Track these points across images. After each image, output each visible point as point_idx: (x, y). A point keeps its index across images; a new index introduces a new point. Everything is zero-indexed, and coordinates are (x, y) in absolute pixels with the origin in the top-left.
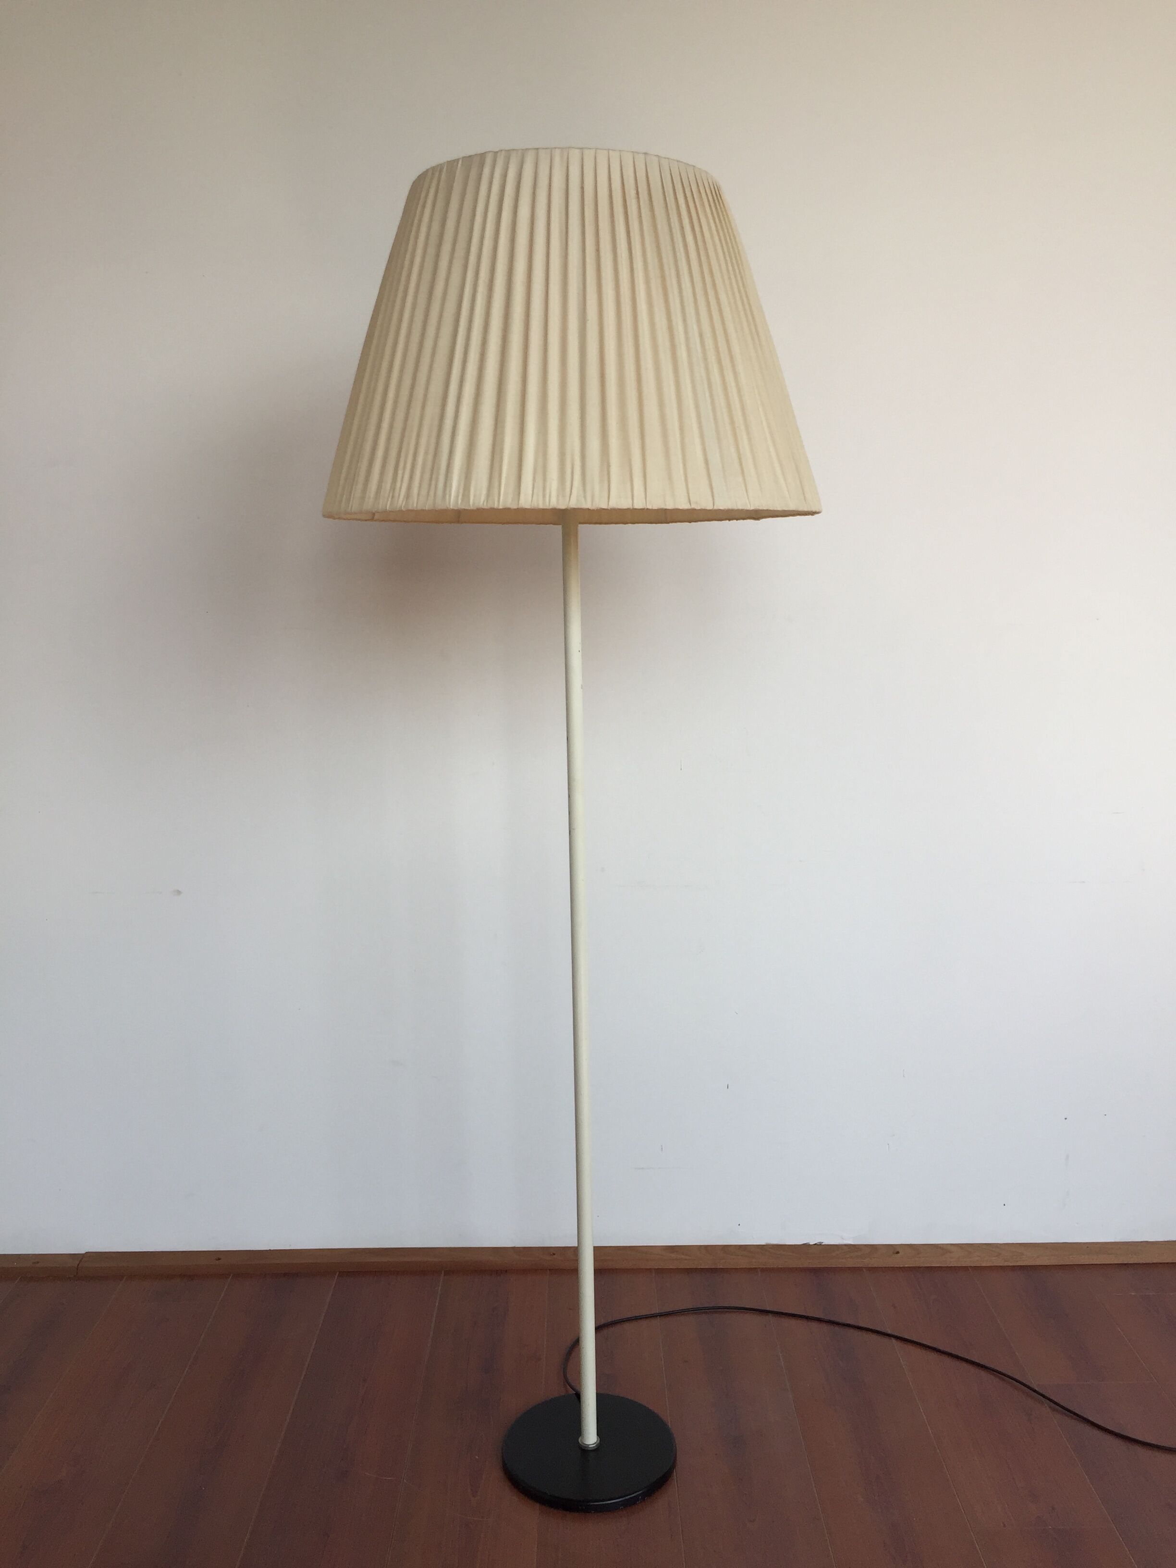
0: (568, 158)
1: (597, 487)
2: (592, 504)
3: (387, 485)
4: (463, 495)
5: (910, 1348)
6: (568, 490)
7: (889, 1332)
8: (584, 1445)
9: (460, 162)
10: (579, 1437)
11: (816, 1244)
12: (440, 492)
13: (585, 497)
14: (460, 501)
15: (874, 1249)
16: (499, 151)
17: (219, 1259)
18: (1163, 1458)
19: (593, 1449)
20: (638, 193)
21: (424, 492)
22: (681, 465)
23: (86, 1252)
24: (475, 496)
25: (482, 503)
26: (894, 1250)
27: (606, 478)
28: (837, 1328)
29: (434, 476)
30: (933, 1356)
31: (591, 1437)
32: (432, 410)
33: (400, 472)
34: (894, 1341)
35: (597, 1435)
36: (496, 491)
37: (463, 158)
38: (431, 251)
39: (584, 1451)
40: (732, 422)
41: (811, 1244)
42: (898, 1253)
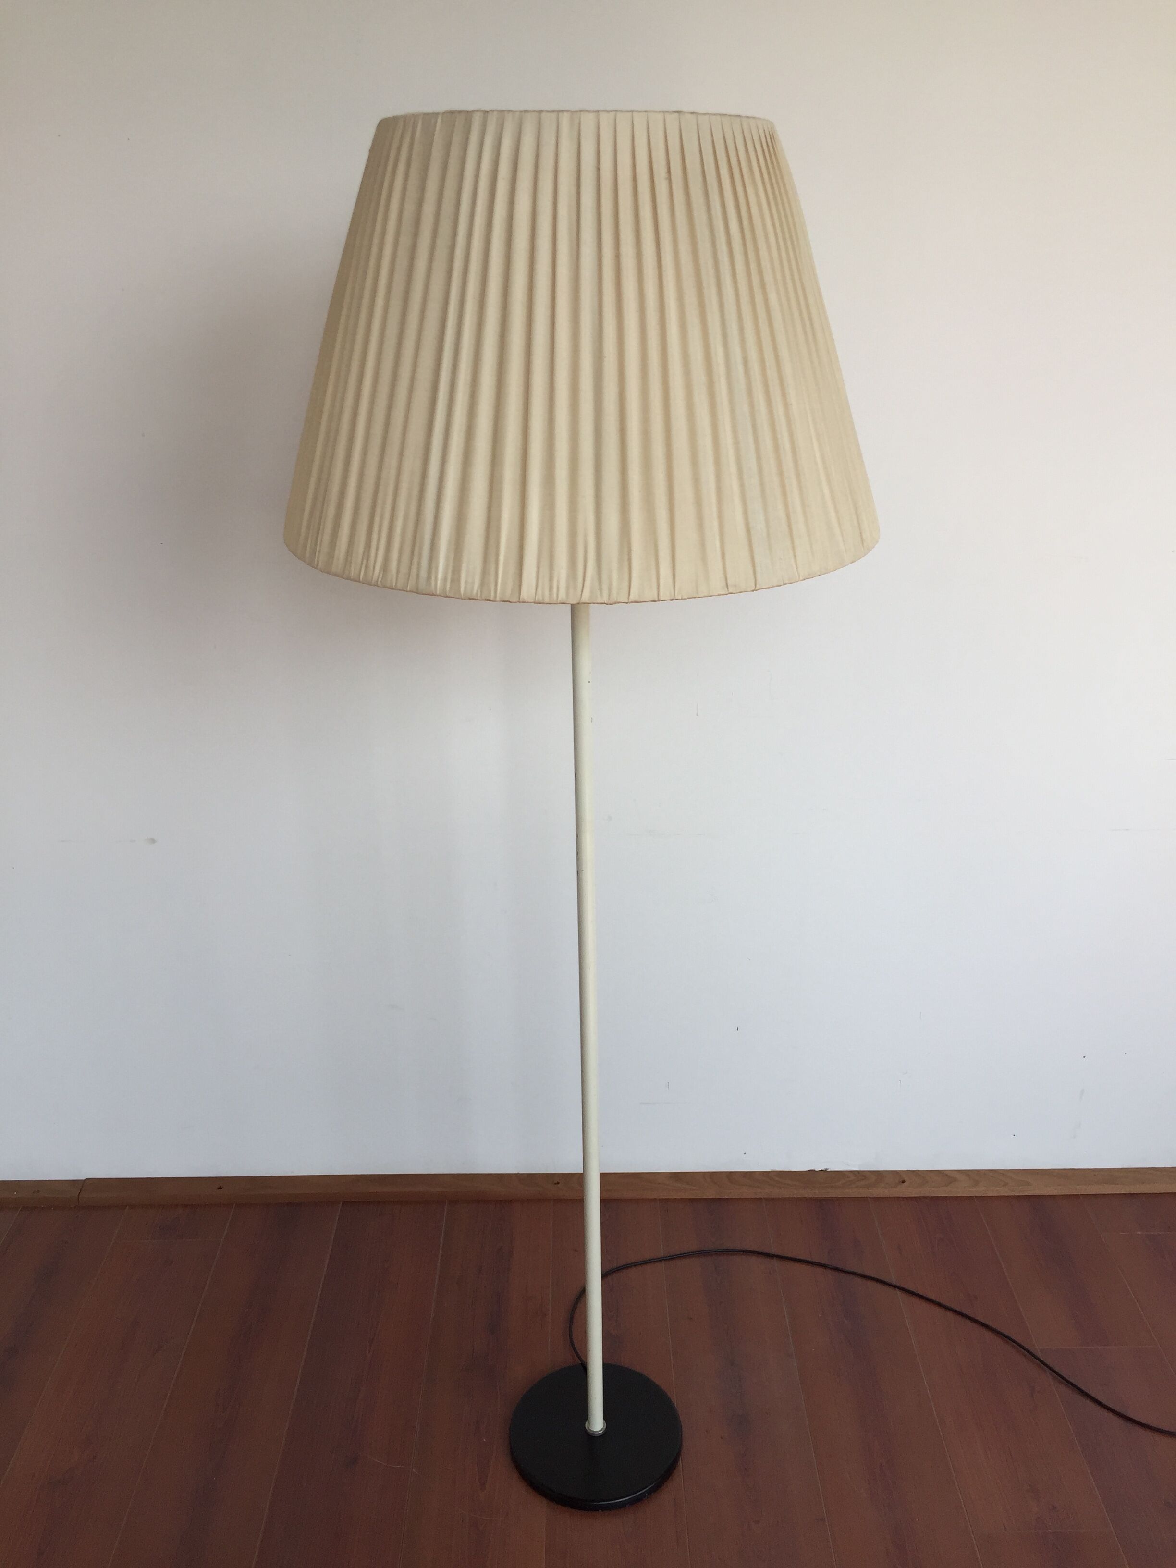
0: (580, 124)
1: (615, 576)
2: (609, 599)
3: (360, 548)
4: (452, 581)
5: (914, 1300)
6: (580, 580)
7: (894, 1282)
8: (592, 1432)
9: (439, 120)
10: (586, 1421)
11: (821, 1170)
12: (423, 574)
13: (601, 589)
14: (448, 589)
15: (879, 1176)
16: (491, 111)
17: (220, 1188)
18: (1164, 1441)
19: (598, 1435)
20: (669, 172)
21: (404, 570)
22: (717, 537)
23: (86, 1179)
24: (466, 582)
25: (475, 592)
26: (900, 1177)
27: (626, 563)
28: (842, 1275)
29: (417, 549)
30: (937, 1310)
31: (597, 1423)
32: (412, 463)
33: (375, 536)
34: (899, 1292)
35: (604, 1419)
36: (492, 579)
37: (444, 113)
38: (405, 240)
39: (591, 1437)
40: (781, 473)
41: (816, 1170)
42: (903, 1182)
